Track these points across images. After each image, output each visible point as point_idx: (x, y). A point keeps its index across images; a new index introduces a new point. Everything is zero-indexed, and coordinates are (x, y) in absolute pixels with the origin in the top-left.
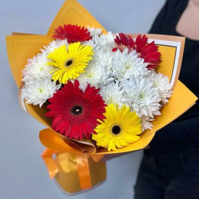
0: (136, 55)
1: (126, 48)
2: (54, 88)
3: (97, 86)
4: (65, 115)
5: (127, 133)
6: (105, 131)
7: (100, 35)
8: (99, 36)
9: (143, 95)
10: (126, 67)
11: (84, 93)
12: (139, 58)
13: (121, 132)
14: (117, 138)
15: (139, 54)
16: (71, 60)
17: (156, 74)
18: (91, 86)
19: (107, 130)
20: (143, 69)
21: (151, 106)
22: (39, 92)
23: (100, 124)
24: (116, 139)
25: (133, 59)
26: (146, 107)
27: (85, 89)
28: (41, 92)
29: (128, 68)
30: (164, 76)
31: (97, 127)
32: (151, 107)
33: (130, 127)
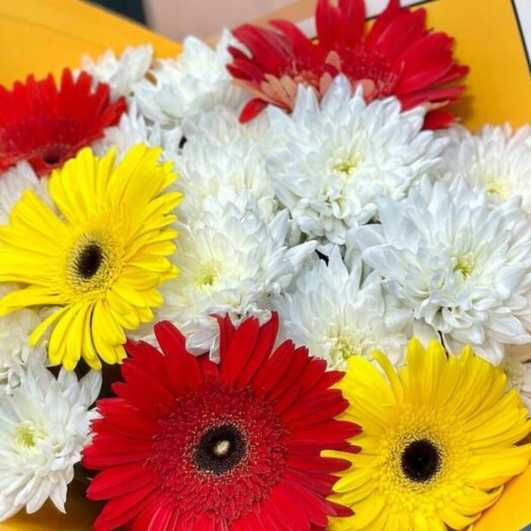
0: (352, 96)
1: (301, 86)
2: (77, 399)
3: (260, 310)
4: (178, 493)
5: (473, 452)
6: (375, 485)
7: (152, 72)
8: (153, 80)
9: (466, 257)
10: (336, 167)
11: (219, 366)
12: (371, 105)
13: (443, 461)
14: (437, 493)
15: (365, 87)
16: (91, 247)
17: (477, 138)
18: (236, 323)
19: (384, 478)
20: (409, 142)
21: (523, 291)
22: (23, 448)
23: (345, 466)
24: (437, 499)
25: (353, 120)
26: (505, 303)
27: (218, 346)
28: (33, 444)
29: (346, 170)
30: (509, 129)
31: (337, 487)
32: (523, 295)
33: (473, 424)
